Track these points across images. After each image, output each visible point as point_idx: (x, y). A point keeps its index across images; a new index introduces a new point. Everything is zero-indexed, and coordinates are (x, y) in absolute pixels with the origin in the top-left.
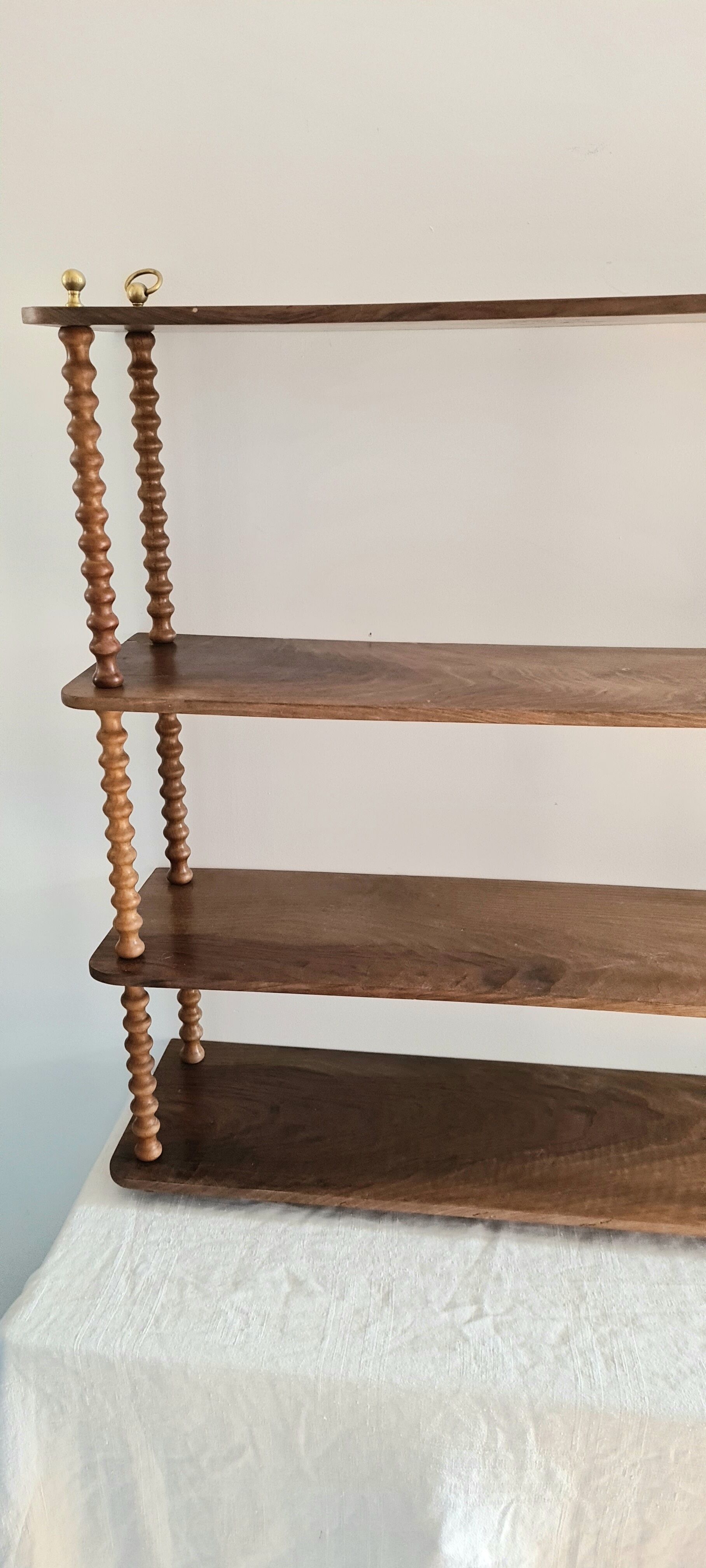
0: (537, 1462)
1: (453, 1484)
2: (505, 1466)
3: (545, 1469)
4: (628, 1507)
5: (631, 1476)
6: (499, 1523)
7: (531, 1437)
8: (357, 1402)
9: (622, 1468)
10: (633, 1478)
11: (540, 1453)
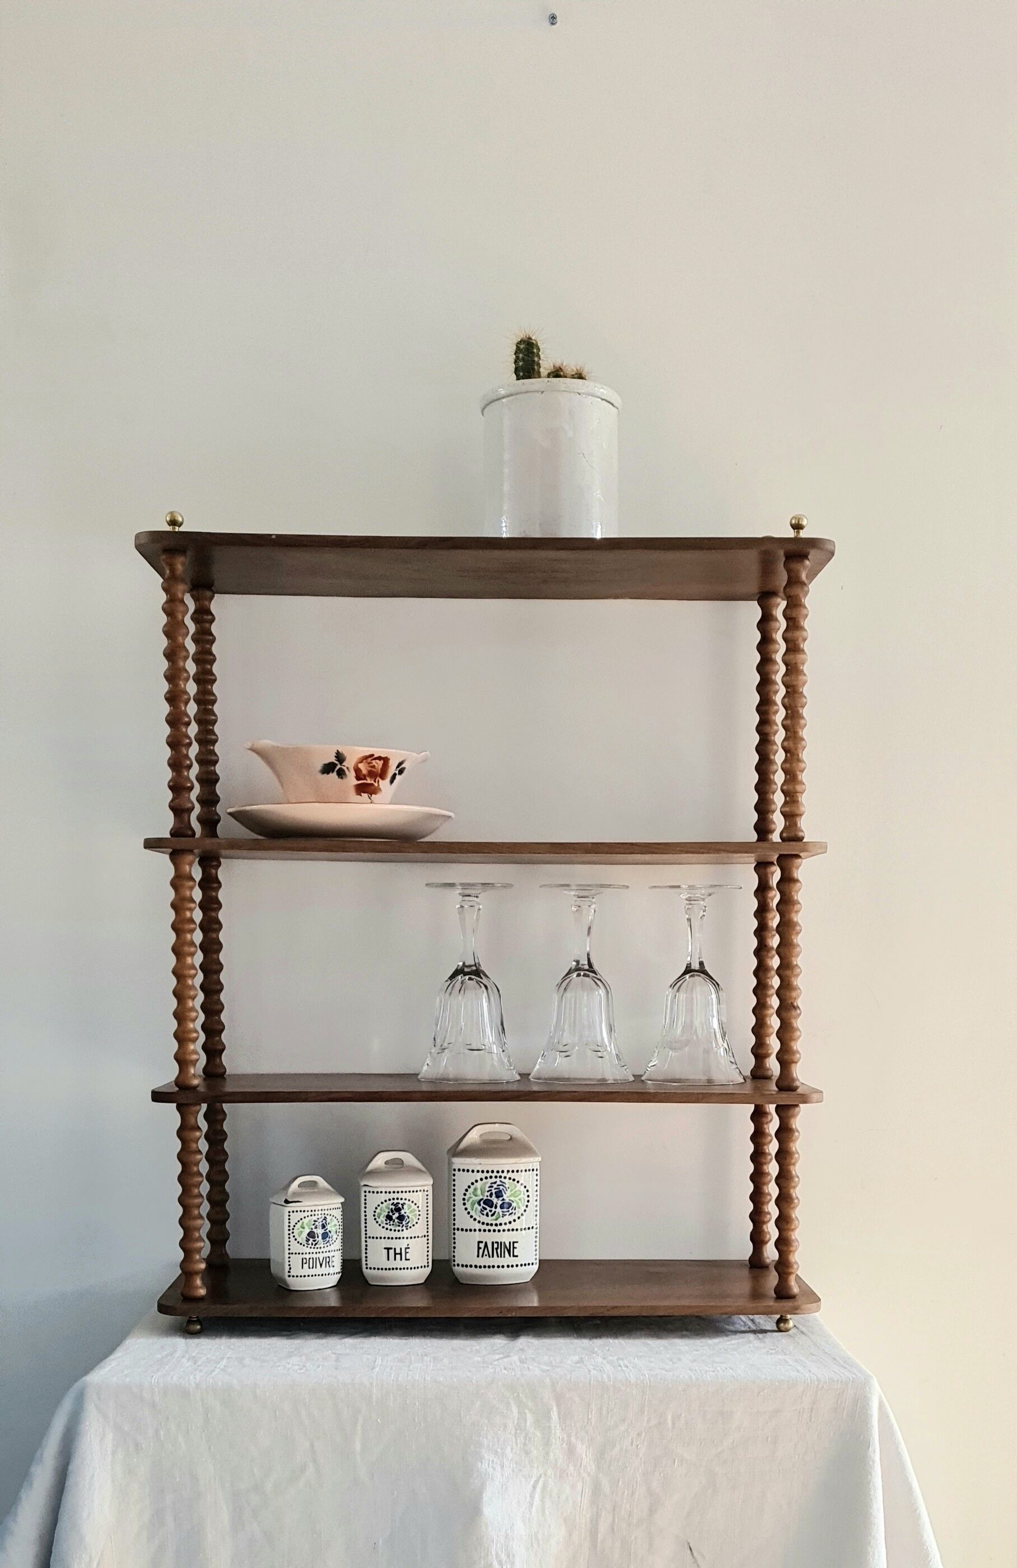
0: (560, 1438)
1: (491, 1460)
2: (534, 1443)
3: (567, 1444)
4: (637, 1478)
5: (638, 1445)
6: (530, 1496)
7: (554, 1415)
8: (406, 1401)
9: (630, 1438)
10: (639, 1447)
11: (562, 1430)
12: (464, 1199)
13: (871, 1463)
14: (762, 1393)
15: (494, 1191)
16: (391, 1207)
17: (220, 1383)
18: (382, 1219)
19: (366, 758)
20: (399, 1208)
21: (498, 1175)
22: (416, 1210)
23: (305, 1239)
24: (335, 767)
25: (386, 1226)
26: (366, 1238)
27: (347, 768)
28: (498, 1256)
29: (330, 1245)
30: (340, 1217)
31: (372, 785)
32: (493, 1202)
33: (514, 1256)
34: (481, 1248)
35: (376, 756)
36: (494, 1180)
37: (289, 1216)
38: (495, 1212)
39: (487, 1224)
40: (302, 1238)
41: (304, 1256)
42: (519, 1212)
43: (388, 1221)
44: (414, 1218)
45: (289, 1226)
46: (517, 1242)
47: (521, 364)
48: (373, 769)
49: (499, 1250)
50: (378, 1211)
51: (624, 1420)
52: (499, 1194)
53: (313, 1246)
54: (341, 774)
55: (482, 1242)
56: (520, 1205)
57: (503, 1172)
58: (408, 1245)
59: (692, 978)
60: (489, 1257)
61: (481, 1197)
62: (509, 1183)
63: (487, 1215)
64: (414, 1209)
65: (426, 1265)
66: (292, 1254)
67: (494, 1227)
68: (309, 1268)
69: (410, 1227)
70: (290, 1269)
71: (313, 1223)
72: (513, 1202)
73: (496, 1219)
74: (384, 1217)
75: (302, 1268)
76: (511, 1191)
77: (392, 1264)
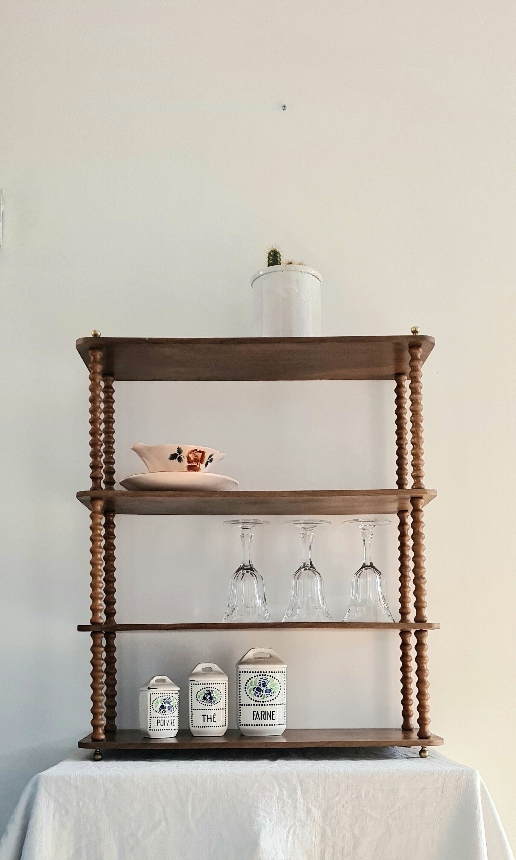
0: (303, 804)
1: (264, 816)
2: (288, 807)
3: (306, 808)
4: (346, 828)
5: (346, 809)
6: (286, 837)
7: (299, 791)
8: (216, 784)
9: (342, 804)
10: (347, 810)
11: (303, 800)
12: (245, 688)
13: (478, 818)
14: (414, 778)
15: (261, 683)
16: (206, 692)
17: (113, 775)
18: (201, 699)
19: (193, 451)
20: (210, 693)
21: (264, 674)
22: (219, 694)
23: (159, 709)
24: (177, 456)
25: (203, 703)
26: (192, 710)
27: (183, 456)
28: (264, 720)
29: (172, 713)
30: (178, 698)
31: (196, 466)
32: (261, 690)
33: (273, 719)
34: (255, 715)
35: (198, 450)
36: (261, 677)
37: (150, 696)
38: (262, 695)
39: (258, 701)
40: (157, 709)
41: (158, 719)
42: (275, 695)
43: (204, 700)
44: (218, 698)
45: (150, 702)
46: (275, 712)
47: (271, 262)
48: (197, 458)
49: (265, 716)
50: (198, 694)
51: (338, 795)
52: (264, 685)
53: (163, 713)
54: (180, 460)
55: (255, 712)
56: (276, 691)
57: (266, 672)
58: (215, 713)
59: (366, 570)
60: (259, 720)
61: (255, 686)
62: (270, 678)
63: (258, 696)
64: (218, 693)
65: (225, 725)
66: (152, 717)
67: (262, 703)
68: (161, 725)
69: (216, 704)
70: (151, 726)
71: (163, 700)
72: (272, 689)
73: (263, 699)
74: (202, 698)
75: (157, 725)
76: (271, 683)
77: (206, 724)
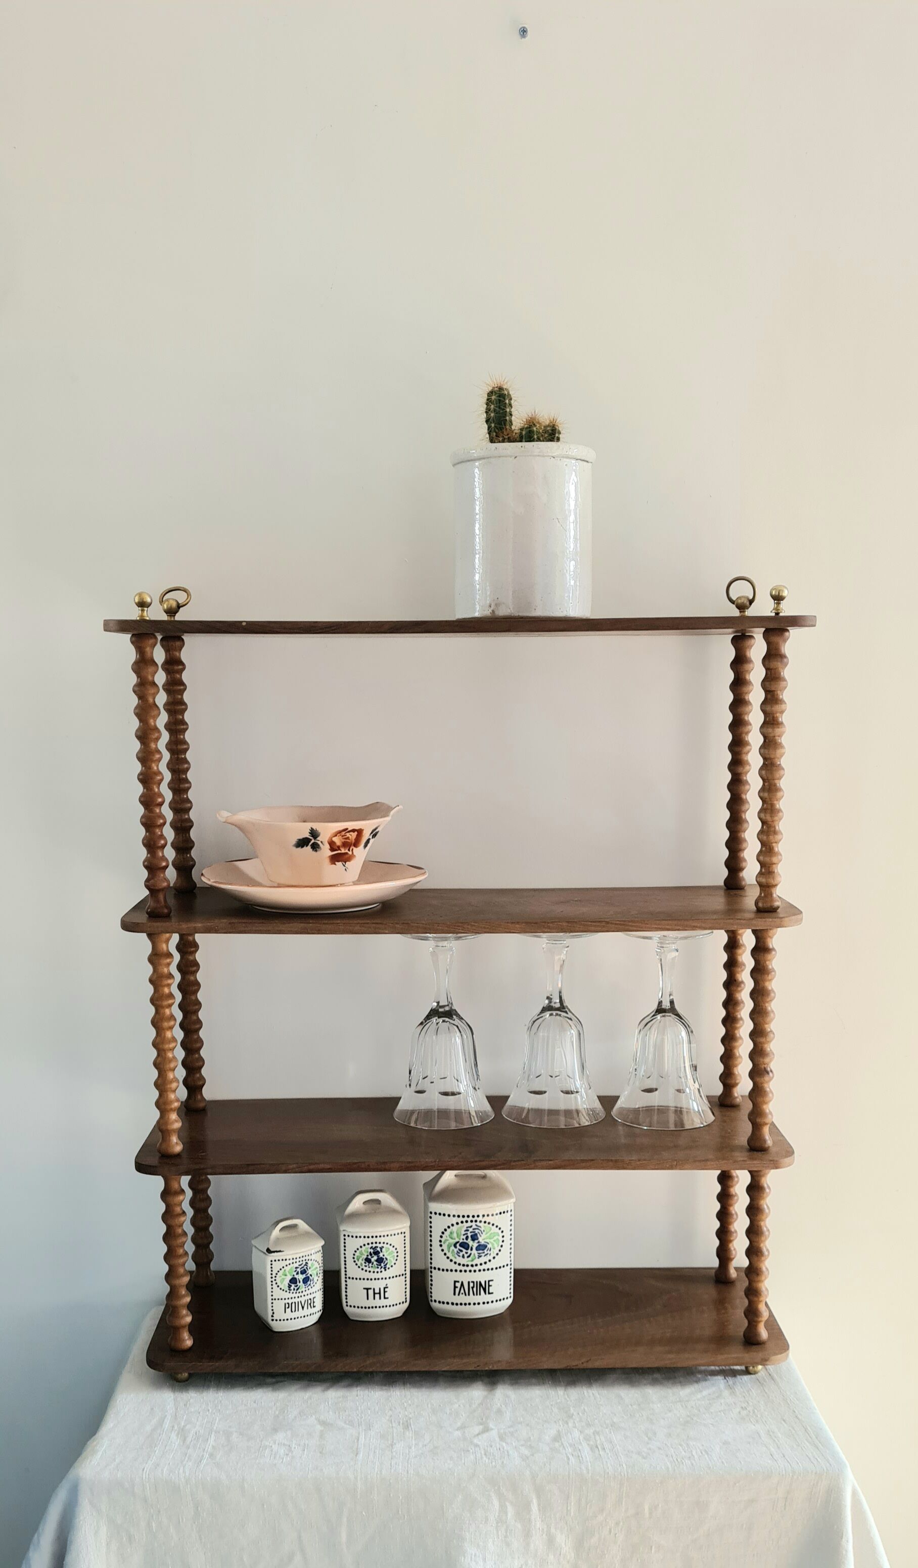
0: (541, 1529)
1: (473, 1554)
2: (514, 1535)
3: (547, 1535)
7: (535, 1507)
8: (390, 1495)
9: (608, 1527)
10: (617, 1535)
11: (542, 1521)
12: (440, 1241)
14: (737, 1484)
15: (469, 1235)
16: (369, 1250)
17: (208, 1479)
18: (361, 1262)
19: (340, 832)
20: (378, 1251)
21: (474, 1219)
22: (394, 1252)
23: (287, 1285)
24: (310, 842)
25: (365, 1268)
26: (346, 1278)
27: (321, 842)
28: (474, 1295)
29: (312, 1287)
30: (320, 1262)
31: (346, 853)
32: (468, 1245)
33: (489, 1293)
34: (457, 1287)
35: (349, 830)
36: (469, 1224)
37: (271, 1264)
38: (471, 1254)
39: (464, 1265)
40: (284, 1285)
41: (287, 1301)
42: (493, 1253)
43: (367, 1264)
44: (392, 1259)
45: (272, 1274)
46: (492, 1280)
47: (492, 415)
48: (348, 840)
49: (475, 1289)
50: (357, 1254)
51: (602, 1510)
52: (474, 1237)
53: (295, 1291)
54: (315, 847)
55: (458, 1282)
56: (496, 1245)
57: (478, 1216)
58: (386, 1285)
59: (663, 1018)
60: (466, 1295)
61: (457, 1240)
62: (484, 1226)
63: (463, 1257)
64: (392, 1251)
65: (404, 1301)
66: (275, 1299)
67: (470, 1268)
68: (292, 1311)
69: (389, 1268)
70: (273, 1313)
71: (295, 1270)
72: (488, 1243)
73: (472, 1261)
74: (362, 1260)
75: (285, 1312)
76: (486, 1234)
77: (371, 1302)
